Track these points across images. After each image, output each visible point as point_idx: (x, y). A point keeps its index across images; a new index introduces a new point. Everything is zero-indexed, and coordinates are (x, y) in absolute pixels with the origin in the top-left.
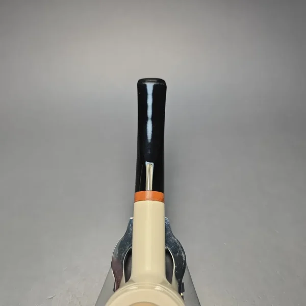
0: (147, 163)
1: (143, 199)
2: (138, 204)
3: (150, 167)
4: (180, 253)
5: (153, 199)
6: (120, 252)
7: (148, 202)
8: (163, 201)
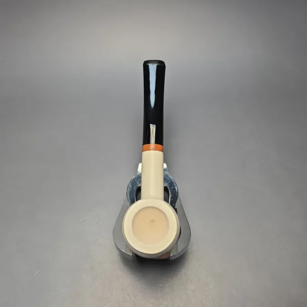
0: (151, 125)
1: (149, 149)
2: (145, 153)
3: (153, 128)
4: (174, 186)
5: (156, 149)
6: (133, 186)
7: (152, 151)
8: (162, 151)
